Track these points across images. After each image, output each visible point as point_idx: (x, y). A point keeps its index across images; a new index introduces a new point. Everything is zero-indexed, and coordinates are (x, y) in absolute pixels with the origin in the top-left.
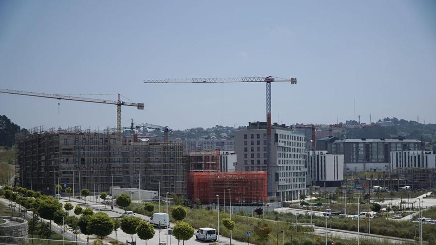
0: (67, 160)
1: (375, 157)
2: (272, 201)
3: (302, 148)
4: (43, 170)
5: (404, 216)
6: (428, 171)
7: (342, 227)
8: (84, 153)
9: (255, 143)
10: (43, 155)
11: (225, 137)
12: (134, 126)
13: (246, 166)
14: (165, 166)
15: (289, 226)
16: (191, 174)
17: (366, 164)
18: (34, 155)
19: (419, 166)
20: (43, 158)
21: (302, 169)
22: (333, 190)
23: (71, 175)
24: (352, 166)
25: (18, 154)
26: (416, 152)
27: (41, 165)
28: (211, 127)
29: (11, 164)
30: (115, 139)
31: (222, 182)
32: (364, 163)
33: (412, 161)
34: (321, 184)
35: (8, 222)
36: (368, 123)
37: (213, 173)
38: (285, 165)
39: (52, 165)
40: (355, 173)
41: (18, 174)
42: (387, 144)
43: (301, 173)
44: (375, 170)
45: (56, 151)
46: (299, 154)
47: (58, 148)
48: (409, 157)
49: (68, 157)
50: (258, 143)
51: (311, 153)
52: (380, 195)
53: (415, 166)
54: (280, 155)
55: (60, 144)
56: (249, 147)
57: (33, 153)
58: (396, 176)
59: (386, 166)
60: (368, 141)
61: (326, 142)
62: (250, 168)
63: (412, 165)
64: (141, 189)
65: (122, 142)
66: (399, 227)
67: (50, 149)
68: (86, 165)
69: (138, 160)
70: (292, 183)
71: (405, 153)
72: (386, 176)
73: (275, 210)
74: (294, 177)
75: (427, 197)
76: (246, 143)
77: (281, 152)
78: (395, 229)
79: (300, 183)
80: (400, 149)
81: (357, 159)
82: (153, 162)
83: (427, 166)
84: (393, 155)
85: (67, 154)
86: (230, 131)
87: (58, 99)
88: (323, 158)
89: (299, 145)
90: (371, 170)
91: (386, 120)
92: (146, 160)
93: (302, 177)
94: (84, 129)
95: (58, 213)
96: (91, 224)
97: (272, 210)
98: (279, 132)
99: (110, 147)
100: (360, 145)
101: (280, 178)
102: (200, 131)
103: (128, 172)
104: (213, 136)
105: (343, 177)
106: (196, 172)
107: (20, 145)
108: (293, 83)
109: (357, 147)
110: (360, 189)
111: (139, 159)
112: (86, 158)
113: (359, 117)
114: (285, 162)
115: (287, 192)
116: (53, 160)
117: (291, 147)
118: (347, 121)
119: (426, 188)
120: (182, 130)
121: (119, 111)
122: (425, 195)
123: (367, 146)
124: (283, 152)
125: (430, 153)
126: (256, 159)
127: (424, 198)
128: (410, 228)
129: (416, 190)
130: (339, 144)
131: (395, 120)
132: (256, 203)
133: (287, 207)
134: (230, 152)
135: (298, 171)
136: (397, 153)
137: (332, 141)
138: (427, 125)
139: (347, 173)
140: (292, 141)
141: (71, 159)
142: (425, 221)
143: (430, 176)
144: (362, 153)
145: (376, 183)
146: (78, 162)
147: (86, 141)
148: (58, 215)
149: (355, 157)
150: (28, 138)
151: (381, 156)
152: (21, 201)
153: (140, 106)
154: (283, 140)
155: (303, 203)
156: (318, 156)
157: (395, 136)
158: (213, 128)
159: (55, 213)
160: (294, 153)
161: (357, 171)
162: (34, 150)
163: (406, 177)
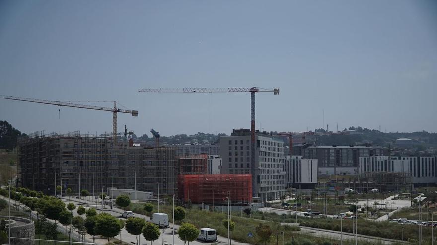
0: (67, 162)
1: (344, 161)
2: (256, 201)
3: (281, 153)
4: (44, 171)
5: (379, 217)
6: (395, 175)
7: (326, 226)
8: (83, 156)
9: (239, 148)
10: (44, 158)
11: (206, 143)
12: (128, 132)
13: (230, 169)
14: (158, 169)
15: (277, 225)
16: (182, 176)
17: (336, 168)
18: (35, 158)
19: (386, 170)
20: (44, 160)
21: (281, 172)
22: (309, 192)
23: (70, 176)
24: (324, 170)
25: (20, 157)
26: (383, 157)
27: (42, 166)
28: (193, 134)
29: (12, 165)
30: (112, 143)
31: (210, 184)
32: (335, 167)
33: (379, 166)
34: (296, 186)
35: (14, 222)
36: (335, 131)
37: (202, 176)
38: (266, 169)
39: (53, 167)
40: (327, 177)
41: (20, 175)
42: (355, 151)
43: (280, 176)
44: (344, 174)
45: (57, 154)
46: (278, 158)
47: (58, 151)
48: (376, 162)
49: (69, 159)
50: (242, 148)
51: (288, 157)
52: (352, 196)
53: (382, 170)
54: (261, 160)
55: (60, 147)
56: (233, 151)
57: (34, 156)
58: (366, 179)
59: (354, 170)
60: (338, 147)
61: (300, 148)
62: (234, 171)
63: (379, 170)
64: (137, 190)
65: (118, 146)
66: (380, 228)
67: (51, 152)
68: (84, 168)
69: (133, 163)
70: (273, 185)
71: (373, 158)
72: (357, 180)
73: (260, 209)
74: (274, 180)
75: (395, 199)
76: (230, 148)
77: (263, 157)
78: (377, 230)
79: (279, 185)
80: (367, 155)
81: (329, 163)
82: (147, 165)
83: (393, 170)
84: (362, 160)
85: (67, 156)
86: (210, 138)
87: (59, 105)
88: (299, 162)
89: (278, 150)
90: (341, 173)
91: (351, 129)
92: (141, 162)
93: (281, 179)
94: (83, 134)
95: (63, 214)
96: (98, 225)
97: (257, 210)
98: (261, 138)
99: (107, 151)
100: (331, 151)
101: (261, 180)
102: (184, 138)
103: (123, 174)
104: (196, 142)
105: (316, 180)
106: (186, 174)
107: (22, 148)
108: (275, 93)
109: (329, 153)
110: (332, 191)
111: (134, 161)
112: (84, 161)
113: (328, 126)
114: (266, 166)
115: (267, 193)
116: (54, 162)
117: (272, 152)
118: (316, 130)
119: (393, 191)
120: (168, 136)
121: (115, 117)
122: (393, 197)
123: (338, 152)
124: (264, 157)
125: (396, 159)
126: (239, 163)
127: (392, 199)
128: (391, 228)
129: (384, 192)
130: (312, 150)
131: (359, 129)
132: (241, 203)
133: (270, 207)
134: (214, 156)
135: (278, 174)
136: (365, 159)
137: (305, 147)
138: (388, 134)
139: (320, 177)
140: (272, 147)
141: (71, 161)
142: (402, 222)
143: (397, 180)
144: (333, 158)
145: (347, 186)
146: (78, 164)
147: (85, 145)
148: (63, 215)
149: (326, 162)
150: (30, 142)
151: (350, 161)
152: (25, 201)
153: (135, 113)
154: (265, 145)
155: (283, 204)
156: (294, 161)
157: (359, 143)
158: (195, 135)
159: (60, 213)
160: (274, 158)
161: (328, 174)
162: (35, 152)
163: (374, 180)
